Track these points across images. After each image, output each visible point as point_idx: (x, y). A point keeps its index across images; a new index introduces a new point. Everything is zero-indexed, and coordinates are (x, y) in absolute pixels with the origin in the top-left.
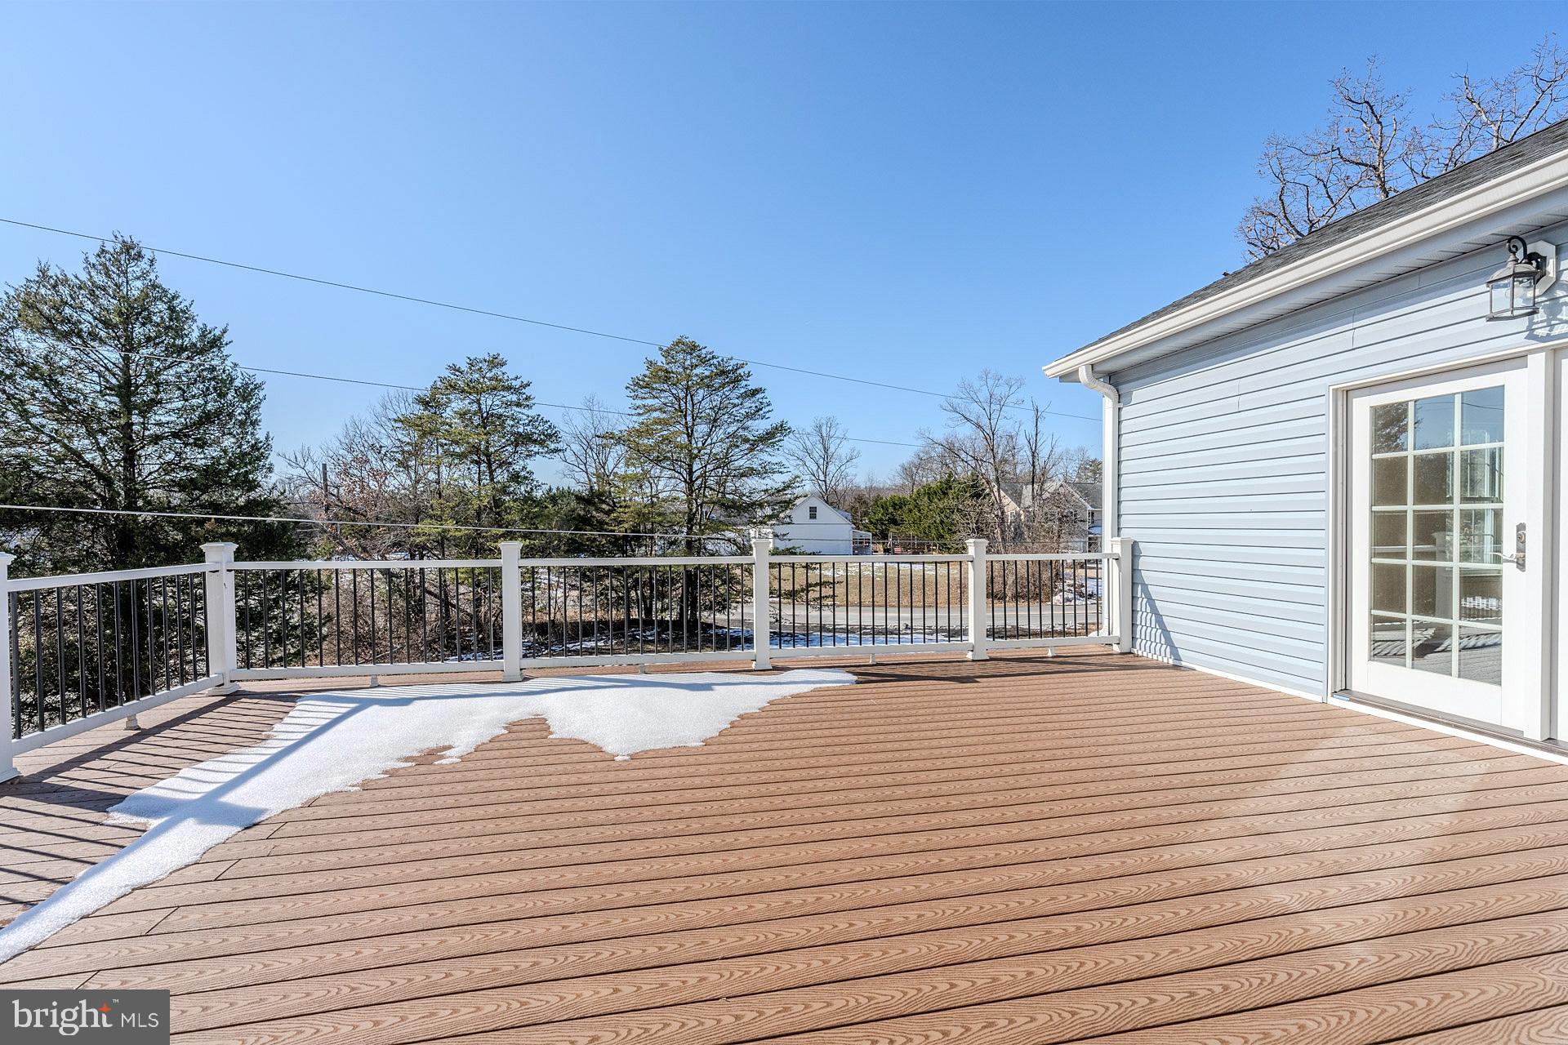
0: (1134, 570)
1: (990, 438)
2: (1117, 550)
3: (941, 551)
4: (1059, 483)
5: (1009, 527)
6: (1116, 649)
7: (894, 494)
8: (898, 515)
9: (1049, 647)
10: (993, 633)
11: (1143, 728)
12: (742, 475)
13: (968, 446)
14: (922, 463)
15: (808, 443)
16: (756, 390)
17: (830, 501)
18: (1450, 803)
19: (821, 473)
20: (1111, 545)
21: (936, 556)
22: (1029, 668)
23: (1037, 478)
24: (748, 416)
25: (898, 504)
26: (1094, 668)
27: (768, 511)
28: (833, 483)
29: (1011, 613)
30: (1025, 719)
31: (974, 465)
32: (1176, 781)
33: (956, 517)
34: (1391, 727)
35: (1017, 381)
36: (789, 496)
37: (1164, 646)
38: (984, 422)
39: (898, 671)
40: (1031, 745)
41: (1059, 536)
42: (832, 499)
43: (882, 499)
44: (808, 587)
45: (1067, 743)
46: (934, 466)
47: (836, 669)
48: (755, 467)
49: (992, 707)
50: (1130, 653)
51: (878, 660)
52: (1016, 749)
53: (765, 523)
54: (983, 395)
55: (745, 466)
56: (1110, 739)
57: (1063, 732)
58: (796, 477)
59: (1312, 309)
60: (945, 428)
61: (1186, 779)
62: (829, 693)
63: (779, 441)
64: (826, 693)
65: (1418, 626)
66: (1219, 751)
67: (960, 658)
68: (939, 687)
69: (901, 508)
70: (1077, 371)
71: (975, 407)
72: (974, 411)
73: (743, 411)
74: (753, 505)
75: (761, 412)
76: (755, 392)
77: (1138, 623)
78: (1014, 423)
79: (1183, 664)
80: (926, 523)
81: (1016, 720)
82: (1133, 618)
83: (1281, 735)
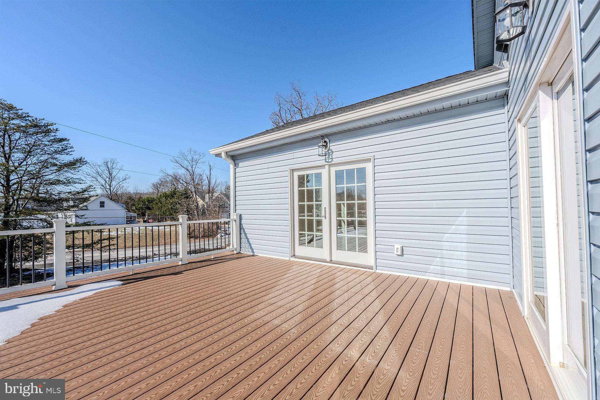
0: (240, 224)
1: (192, 175)
2: (235, 218)
3: (171, 220)
4: (219, 193)
5: (200, 210)
6: (235, 252)
7: (148, 196)
8: (150, 205)
9: (212, 255)
10: (190, 253)
11: (242, 278)
12: (52, 184)
13: (183, 177)
14: (162, 183)
15: (99, 170)
16: (62, 139)
17: (113, 199)
18: (313, 282)
19: (107, 185)
20: (233, 216)
21: (169, 223)
22: (204, 264)
23: (210, 191)
24: (56, 152)
25: (151, 201)
26: (227, 260)
27: (71, 203)
28: (115, 190)
29: (202, 243)
30: (201, 284)
31: (186, 185)
32: (250, 294)
33: (178, 206)
34: (303, 264)
35: (203, 154)
36: (87, 196)
37: (250, 249)
38: (190, 168)
39: (146, 275)
40: (203, 294)
41: (219, 213)
42: (115, 198)
43: (142, 198)
44: (101, 240)
45: (217, 290)
46: (168, 185)
47: (111, 281)
48: (61, 180)
49: (188, 282)
50: (240, 253)
51: (135, 272)
52: (197, 297)
53: (69, 210)
54: (189, 158)
55: (54, 179)
56: (231, 285)
57: (215, 286)
58: (90, 186)
59: (284, 145)
60: (172, 169)
61: (253, 292)
62: (105, 293)
63: (78, 167)
64: (103, 293)
65: (308, 235)
66: (263, 281)
67: (176, 264)
68: (166, 279)
69: (152, 202)
70: (221, 154)
71: (186, 162)
72: (185, 164)
73: (52, 149)
74: (61, 200)
75: (66, 151)
76: (61, 140)
77: (242, 242)
78: (201, 170)
79: (255, 254)
80: (164, 209)
81: (197, 286)
82: (240, 241)
83: (279, 272)
